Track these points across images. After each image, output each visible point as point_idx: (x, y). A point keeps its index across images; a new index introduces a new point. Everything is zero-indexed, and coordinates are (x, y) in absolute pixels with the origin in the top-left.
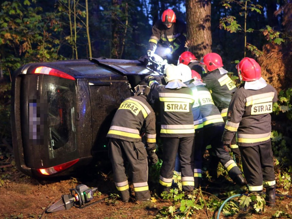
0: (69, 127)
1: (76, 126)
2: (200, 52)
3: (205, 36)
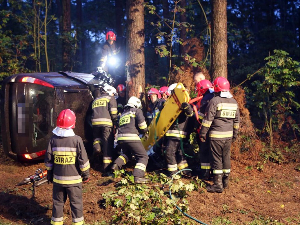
0: (49, 123)
1: (54, 122)
2: (138, 69)
3: (141, 58)
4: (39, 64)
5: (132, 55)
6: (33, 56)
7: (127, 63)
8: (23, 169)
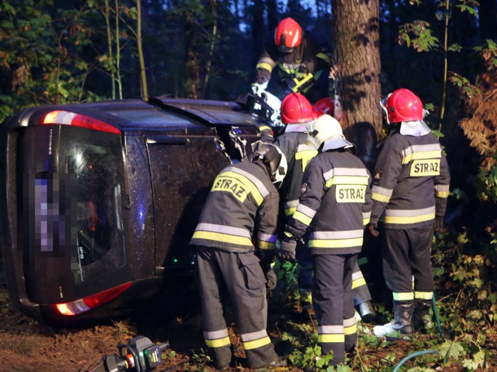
0: (111, 223)
1: (124, 220)
2: (359, 88)
3: (369, 58)
4: (119, 81)
5: (344, 50)
6: (103, 63)
7: (333, 72)
8: (57, 344)
